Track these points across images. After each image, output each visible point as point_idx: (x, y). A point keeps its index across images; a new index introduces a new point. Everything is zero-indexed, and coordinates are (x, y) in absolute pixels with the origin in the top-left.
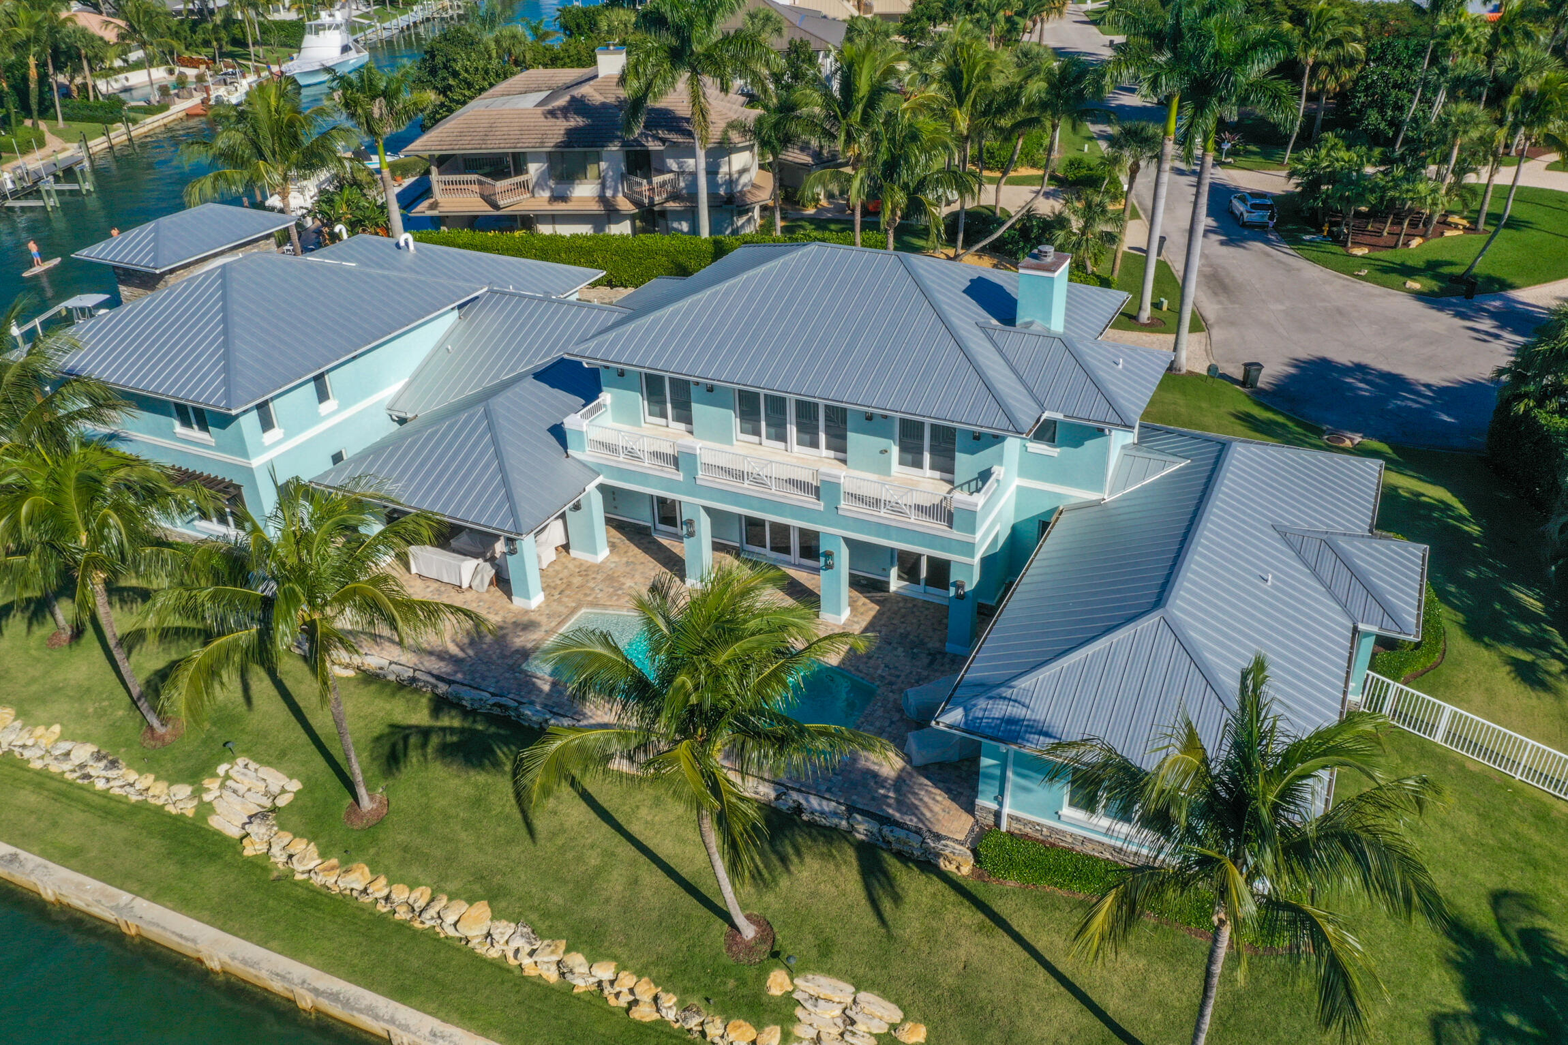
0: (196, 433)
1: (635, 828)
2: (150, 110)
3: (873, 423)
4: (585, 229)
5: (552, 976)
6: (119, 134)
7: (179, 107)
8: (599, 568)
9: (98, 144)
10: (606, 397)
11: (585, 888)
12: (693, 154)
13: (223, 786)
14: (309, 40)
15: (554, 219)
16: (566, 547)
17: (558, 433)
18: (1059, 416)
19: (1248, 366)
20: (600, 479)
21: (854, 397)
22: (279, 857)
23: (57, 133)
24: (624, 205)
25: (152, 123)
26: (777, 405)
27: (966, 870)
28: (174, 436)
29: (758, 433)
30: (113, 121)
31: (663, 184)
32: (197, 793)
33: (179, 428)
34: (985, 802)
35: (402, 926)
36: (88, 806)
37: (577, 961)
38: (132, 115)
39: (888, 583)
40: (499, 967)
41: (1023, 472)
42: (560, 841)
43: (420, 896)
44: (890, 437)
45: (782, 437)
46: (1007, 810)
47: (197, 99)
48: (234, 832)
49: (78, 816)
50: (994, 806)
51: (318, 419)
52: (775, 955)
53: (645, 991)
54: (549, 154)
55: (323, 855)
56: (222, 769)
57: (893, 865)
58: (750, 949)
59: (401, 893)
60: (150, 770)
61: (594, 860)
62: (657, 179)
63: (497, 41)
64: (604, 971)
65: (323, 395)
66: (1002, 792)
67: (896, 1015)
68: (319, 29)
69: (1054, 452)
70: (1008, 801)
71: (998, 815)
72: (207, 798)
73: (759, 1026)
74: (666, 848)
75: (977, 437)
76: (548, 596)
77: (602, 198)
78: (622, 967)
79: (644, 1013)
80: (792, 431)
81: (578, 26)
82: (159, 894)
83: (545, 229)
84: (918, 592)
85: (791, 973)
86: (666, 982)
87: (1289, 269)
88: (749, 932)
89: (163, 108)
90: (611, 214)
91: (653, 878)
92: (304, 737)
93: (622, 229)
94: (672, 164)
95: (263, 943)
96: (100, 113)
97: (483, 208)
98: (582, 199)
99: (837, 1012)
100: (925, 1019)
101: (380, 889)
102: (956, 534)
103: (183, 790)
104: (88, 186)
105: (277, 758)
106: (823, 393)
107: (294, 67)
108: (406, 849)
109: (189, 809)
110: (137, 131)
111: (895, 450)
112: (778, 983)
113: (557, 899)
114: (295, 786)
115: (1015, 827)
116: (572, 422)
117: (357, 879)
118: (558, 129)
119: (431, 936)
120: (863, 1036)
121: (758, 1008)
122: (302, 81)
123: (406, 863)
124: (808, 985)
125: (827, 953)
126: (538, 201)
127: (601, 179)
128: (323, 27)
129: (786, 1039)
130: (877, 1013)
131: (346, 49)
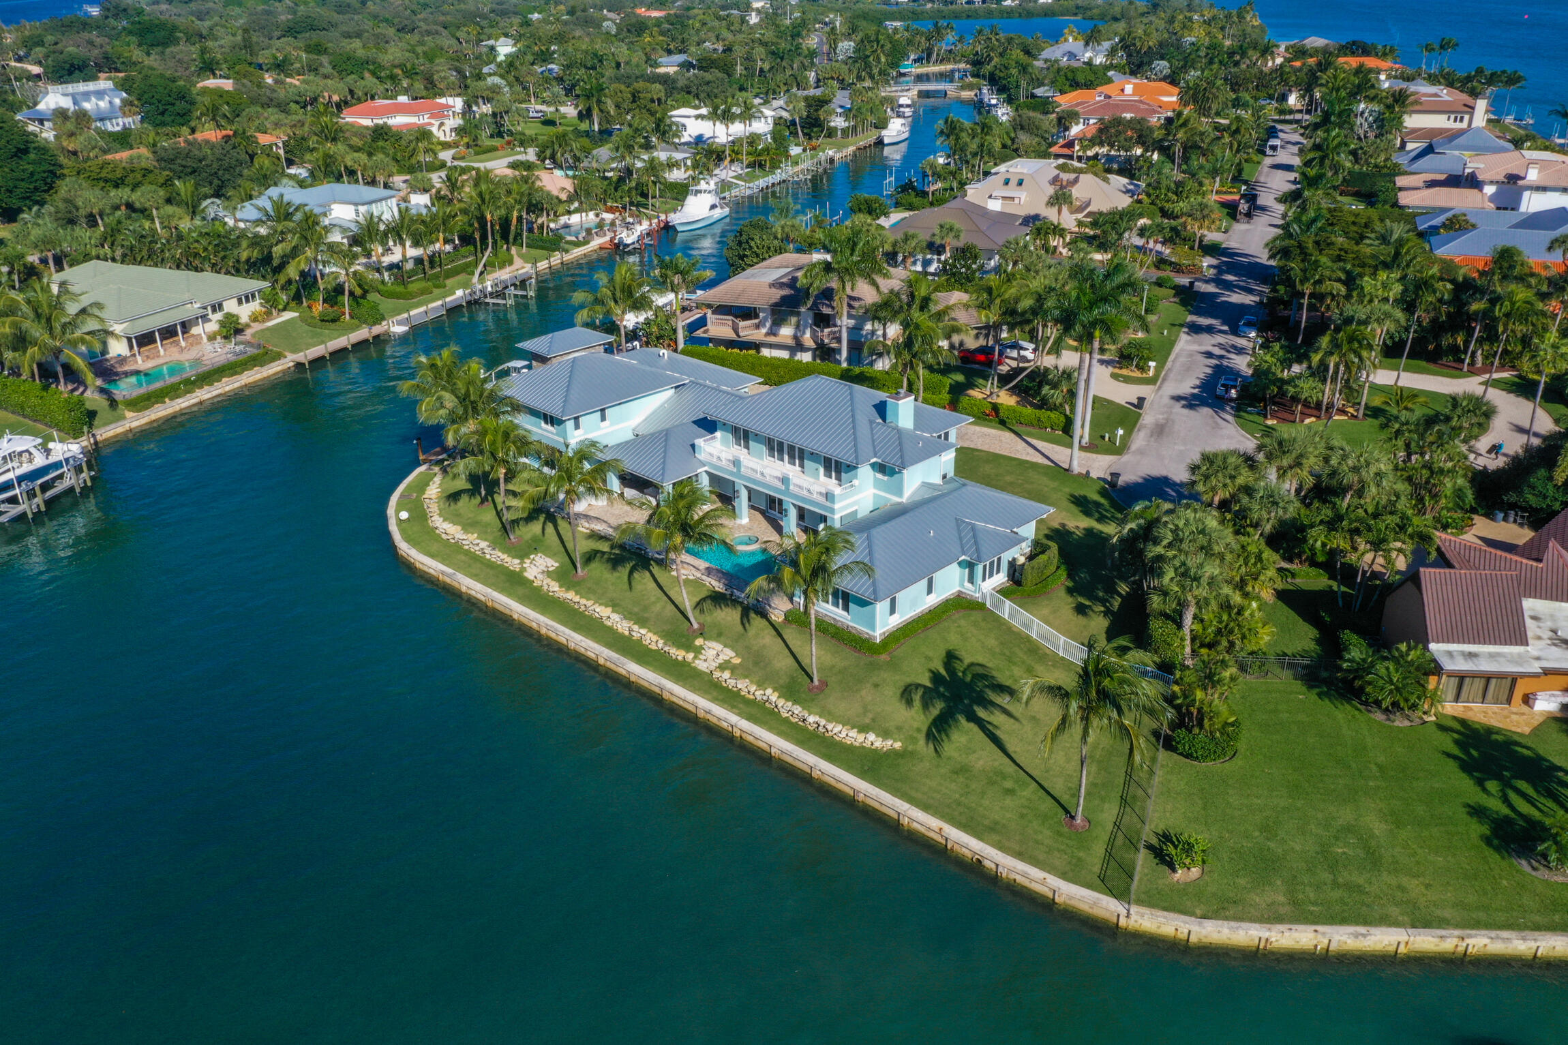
0: (549, 427)
1: (670, 592)
2: (577, 244)
3: (814, 456)
4: (784, 354)
5: (627, 633)
6: (556, 259)
7: (596, 242)
9: (543, 265)
10: (718, 434)
11: (646, 608)
13: (531, 562)
14: (691, 200)
15: (771, 346)
17: (693, 446)
18: (884, 461)
19: (1112, 474)
20: (706, 468)
21: (809, 444)
22: (545, 587)
23: (520, 256)
24: (810, 344)
25: (577, 252)
26: (781, 444)
27: (780, 621)
28: (541, 428)
30: (554, 250)
31: (828, 333)
32: (522, 563)
33: (543, 424)
35: (582, 613)
36: (482, 563)
37: (636, 628)
38: (566, 246)
40: (610, 629)
41: (875, 487)
42: (641, 591)
43: (589, 603)
44: (823, 464)
45: (782, 460)
47: (607, 238)
48: (532, 578)
49: (479, 566)
51: (599, 428)
52: (702, 634)
53: (654, 638)
54: (772, 309)
55: (560, 587)
56: (532, 557)
57: (752, 615)
58: (694, 631)
59: (583, 601)
60: (506, 554)
61: (653, 599)
62: (827, 330)
63: (783, 227)
64: (643, 631)
65: (603, 418)
67: (733, 654)
68: (698, 192)
69: (886, 478)
72: (525, 565)
73: (689, 653)
74: (678, 599)
75: (851, 466)
77: (795, 337)
78: (650, 632)
79: (653, 647)
80: (786, 457)
82: (502, 590)
83: (766, 352)
85: (705, 640)
86: (664, 638)
88: (696, 626)
89: (586, 242)
90: (799, 346)
91: (670, 607)
92: (564, 551)
93: (806, 357)
94: (838, 322)
95: (533, 609)
96: (548, 245)
97: (732, 336)
98: (785, 336)
99: (715, 652)
100: (743, 658)
101: (577, 599)
102: (828, 504)
103: (517, 561)
104: (532, 294)
105: (553, 556)
106: (797, 441)
107: (675, 219)
108: (589, 589)
109: (518, 568)
110: (567, 257)
111: (822, 470)
112: (699, 642)
113: (636, 610)
114: (557, 565)
116: (699, 442)
117: (571, 595)
118: (777, 294)
119: (590, 617)
120: (722, 658)
121: (688, 647)
122: (679, 229)
123: (588, 593)
124: (709, 644)
125: (719, 636)
126: (759, 335)
127: (798, 327)
128: (700, 192)
129: (695, 657)
130: (728, 654)
131: (713, 207)
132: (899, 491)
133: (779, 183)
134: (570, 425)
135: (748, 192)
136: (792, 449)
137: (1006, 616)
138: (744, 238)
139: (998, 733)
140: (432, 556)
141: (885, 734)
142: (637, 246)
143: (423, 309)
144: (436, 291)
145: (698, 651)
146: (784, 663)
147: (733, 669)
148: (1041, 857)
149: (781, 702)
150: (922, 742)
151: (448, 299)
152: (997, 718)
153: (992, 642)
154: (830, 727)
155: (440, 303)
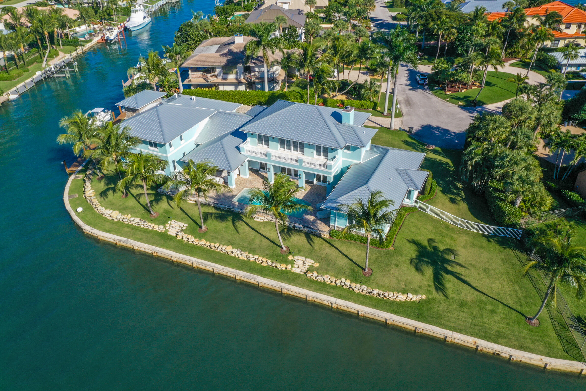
0: (154, 149)
1: (261, 232)
2: (87, 42)
3: (310, 146)
4: (232, 88)
5: (246, 259)
6: (79, 50)
7: (96, 40)
8: (247, 179)
9: (74, 54)
10: (249, 139)
11: (251, 243)
12: (263, 67)
13: (170, 226)
14: (133, 15)
15: (223, 85)
16: (239, 175)
17: (238, 148)
18: (350, 145)
19: (410, 127)
20: (248, 159)
21: (306, 140)
22: (185, 239)
23: (62, 51)
24: (244, 81)
25: (88, 45)
26: (288, 142)
27: (328, 237)
28: (148, 149)
29: (284, 148)
30: (77, 46)
31: (254, 75)
32: (165, 227)
33: (149, 147)
34: (332, 224)
35: (214, 251)
36: (141, 231)
37: (251, 255)
38: (82, 43)
39: (314, 182)
40: (234, 258)
41: (343, 157)
42: (245, 234)
43: (217, 245)
44: (314, 149)
45: (290, 149)
46: (336, 226)
47: (100, 37)
48: (174, 235)
49: (139, 233)
50: (334, 225)
51: (180, 145)
52: (290, 253)
53: (264, 260)
54: (222, 67)
55: (195, 238)
56: (169, 222)
57: (312, 237)
58: (285, 252)
59: (213, 245)
60: (153, 223)
61: (252, 237)
62: (252, 74)
64: (256, 257)
65: (181, 139)
66: (335, 222)
67: (313, 262)
68: (136, 11)
69: (350, 152)
70: (336, 223)
71: (334, 227)
72: (167, 228)
73: (287, 265)
74: (267, 235)
75: (332, 149)
76: (236, 185)
77: (237, 79)
78: (259, 256)
79: (265, 264)
80: (292, 147)
81: (221, 13)
82: (161, 246)
83: (221, 88)
84: (320, 184)
85: (293, 256)
86: (269, 258)
87: (428, 98)
88: (285, 249)
89: (91, 41)
90: (240, 83)
91: (265, 240)
92: (186, 216)
93: (242, 88)
94: (257, 69)
95: (186, 254)
96: (73, 43)
97: (204, 82)
98: (231, 79)
99: (302, 262)
100: (319, 263)
101: (208, 244)
102: (327, 170)
103: (162, 227)
104: (76, 69)
105: (181, 220)
106: (299, 139)
107: (128, 24)
108: (212, 237)
109: (163, 230)
110: (85, 49)
111: (315, 152)
112: (290, 257)
113: (245, 244)
114: (186, 225)
115: (338, 229)
116: (242, 146)
117: (203, 242)
118: (224, 60)
119: (219, 253)
120: (307, 266)
121: (287, 262)
122: (132, 29)
123: (213, 239)
124: (296, 258)
125: (300, 252)
126: (219, 80)
127: (237, 73)
128: (137, 11)
129: (292, 267)
130: (310, 262)
131: (145, 18)
132: (359, 158)
133: (165, 4)
134: (167, 145)
135: (154, 9)
136: (295, 144)
137: (428, 213)
138: (184, 32)
139: (462, 277)
140: (109, 232)
141: (416, 292)
142: (116, 40)
143: (23, 84)
144: (25, 74)
145: (292, 262)
146: (343, 262)
147: (317, 270)
148: (532, 346)
149: (353, 285)
150: (434, 292)
151: (34, 77)
152: (457, 269)
153: (430, 228)
154: (386, 294)
155: (30, 79)
